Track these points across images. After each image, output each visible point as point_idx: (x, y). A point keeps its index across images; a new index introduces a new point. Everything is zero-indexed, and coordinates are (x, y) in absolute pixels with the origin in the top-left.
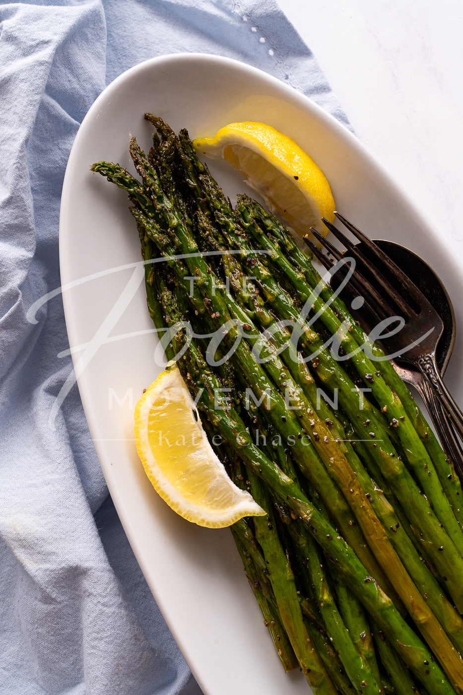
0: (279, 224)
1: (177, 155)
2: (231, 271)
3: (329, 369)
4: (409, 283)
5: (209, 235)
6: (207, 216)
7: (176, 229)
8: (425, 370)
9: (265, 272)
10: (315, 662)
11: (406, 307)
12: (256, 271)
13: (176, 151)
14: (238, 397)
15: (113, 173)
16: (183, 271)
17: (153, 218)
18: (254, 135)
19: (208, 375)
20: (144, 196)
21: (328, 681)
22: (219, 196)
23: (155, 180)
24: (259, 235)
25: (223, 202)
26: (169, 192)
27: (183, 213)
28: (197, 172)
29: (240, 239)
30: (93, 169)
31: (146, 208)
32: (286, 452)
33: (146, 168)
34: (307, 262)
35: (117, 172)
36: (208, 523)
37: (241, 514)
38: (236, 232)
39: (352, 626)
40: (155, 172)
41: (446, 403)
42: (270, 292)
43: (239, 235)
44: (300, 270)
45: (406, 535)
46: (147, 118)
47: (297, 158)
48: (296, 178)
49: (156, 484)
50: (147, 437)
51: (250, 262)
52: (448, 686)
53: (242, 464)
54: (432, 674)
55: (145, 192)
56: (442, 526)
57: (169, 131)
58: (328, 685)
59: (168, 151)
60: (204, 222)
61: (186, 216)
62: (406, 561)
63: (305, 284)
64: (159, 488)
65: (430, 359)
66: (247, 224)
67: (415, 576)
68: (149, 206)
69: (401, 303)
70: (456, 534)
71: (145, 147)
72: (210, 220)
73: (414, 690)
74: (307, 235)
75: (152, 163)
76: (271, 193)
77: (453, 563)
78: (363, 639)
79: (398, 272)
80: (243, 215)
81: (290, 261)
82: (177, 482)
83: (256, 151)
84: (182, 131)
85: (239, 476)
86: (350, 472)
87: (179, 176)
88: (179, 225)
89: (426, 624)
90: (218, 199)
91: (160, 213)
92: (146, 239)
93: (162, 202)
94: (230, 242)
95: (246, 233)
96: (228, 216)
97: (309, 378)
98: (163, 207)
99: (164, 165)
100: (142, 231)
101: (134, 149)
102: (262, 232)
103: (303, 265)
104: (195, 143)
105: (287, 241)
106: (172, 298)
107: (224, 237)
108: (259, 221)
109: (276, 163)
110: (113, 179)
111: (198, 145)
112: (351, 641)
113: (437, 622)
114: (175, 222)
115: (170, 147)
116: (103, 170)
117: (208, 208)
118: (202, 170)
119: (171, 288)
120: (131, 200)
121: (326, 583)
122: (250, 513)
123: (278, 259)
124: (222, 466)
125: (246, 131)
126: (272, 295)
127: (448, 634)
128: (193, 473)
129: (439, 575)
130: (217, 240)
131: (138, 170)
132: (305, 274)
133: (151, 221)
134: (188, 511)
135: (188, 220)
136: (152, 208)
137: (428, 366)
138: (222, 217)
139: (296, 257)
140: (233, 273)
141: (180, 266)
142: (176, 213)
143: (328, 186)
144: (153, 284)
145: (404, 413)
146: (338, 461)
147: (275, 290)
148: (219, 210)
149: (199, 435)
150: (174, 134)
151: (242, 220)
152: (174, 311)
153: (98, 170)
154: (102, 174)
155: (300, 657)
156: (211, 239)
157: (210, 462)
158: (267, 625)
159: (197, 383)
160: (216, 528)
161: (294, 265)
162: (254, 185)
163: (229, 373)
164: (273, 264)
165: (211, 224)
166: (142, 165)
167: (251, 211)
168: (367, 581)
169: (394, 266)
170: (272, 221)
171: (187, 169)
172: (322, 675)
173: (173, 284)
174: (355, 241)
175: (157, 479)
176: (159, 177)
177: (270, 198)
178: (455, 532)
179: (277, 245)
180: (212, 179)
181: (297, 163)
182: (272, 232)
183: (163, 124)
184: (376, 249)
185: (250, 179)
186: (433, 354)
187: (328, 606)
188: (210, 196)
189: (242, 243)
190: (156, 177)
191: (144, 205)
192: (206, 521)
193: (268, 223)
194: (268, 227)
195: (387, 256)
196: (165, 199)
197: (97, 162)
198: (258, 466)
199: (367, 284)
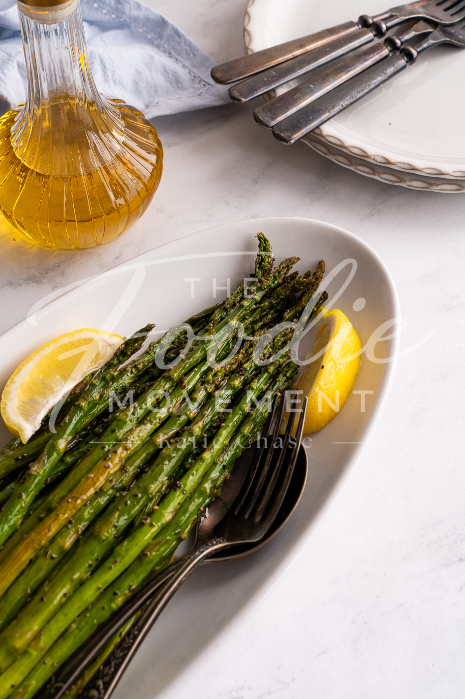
7: (242, 306)
9: (237, 383)
12: (235, 378)
19: (132, 372)
28: (298, 316)
30: (258, 236)
33: (279, 272)
36: (4, 408)
37: (19, 427)
40: (280, 281)
45: (48, 570)
46: (320, 263)
48: (323, 367)
49: (25, 362)
51: (241, 372)
63: (241, 413)
64: (23, 366)
71: (296, 269)
79: (286, 482)
84: (326, 293)
88: (245, 307)
97: (160, 441)
99: (289, 286)
101: (290, 260)
102: (271, 372)
108: (279, 369)
116: (262, 243)
122: (22, 433)
123: (253, 389)
128: (44, 384)
132: (251, 414)
145: (160, 526)
146: (92, 480)
153: (260, 239)
154: (259, 245)
159: (119, 356)
160: (2, 415)
166: (280, 268)
169: (289, 476)
170: (285, 380)
176: (277, 285)
179: (265, 387)
182: (275, 381)
184: (296, 451)
190: (276, 282)
192: (6, 406)
193: (282, 378)
196: (261, 292)
197: (265, 236)
198: (65, 423)
199: (266, 468)
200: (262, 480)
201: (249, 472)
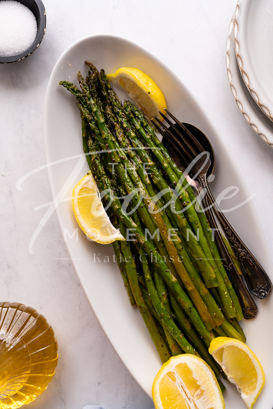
0: (141, 114)
1: (98, 81)
2: (118, 133)
3: (158, 178)
4: (197, 142)
5: (111, 117)
6: (110, 109)
7: (95, 113)
8: (201, 181)
9: (133, 134)
10: (143, 303)
11: (195, 153)
12: (129, 134)
13: (98, 78)
14: (118, 189)
15: (69, 86)
16: (97, 132)
17: (86, 108)
18: (132, 73)
19: (105, 178)
20: (83, 97)
21: (148, 311)
22: (116, 100)
23: (88, 91)
24: (132, 118)
25: (118, 103)
26: (94, 97)
27: (100, 107)
28: (107, 89)
29: (124, 119)
30: (60, 84)
31: (83, 103)
32: (137, 213)
33: (84, 85)
34: (152, 131)
35: (71, 86)
36: (100, 242)
37: (115, 239)
38: (122, 116)
39: (159, 290)
40: (88, 87)
41: (209, 196)
42: (134, 143)
43: (124, 118)
44: (149, 134)
45: (186, 252)
46: (86, 63)
47: (151, 84)
48: (149, 93)
49: (79, 223)
50: (77, 203)
51: (127, 129)
52: (199, 318)
53: (117, 217)
54: (192, 312)
55: (83, 96)
56: (202, 250)
57: (95, 69)
58: (148, 313)
59: (94, 78)
60: (109, 111)
61: (102, 108)
62: (185, 264)
63: (150, 140)
64: (81, 225)
65: (204, 177)
66: (127, 113)
67: (188, 270)
68: (85, 102)
69: (193, 151)
70: (208, 254)
71: (84, 76)
72: (111, 110)
73: (185, 318)
74: (152, 119)
75: (87, 83)
76: (139, 101)
77: (206, 266)
78: (163, 295)
79: (193, 137)
80: (125, 109)
81: (145, 130)
82: (89, 223)
83: (132, 80)
84: (102, 70)
85: (116, 223)
86: (163, 224)
87: (99, 90)
88: (97, 111)
89: (192, 291)
90: (116, 101)
91: (89, 106)
92: (83, 117)
93: (90, 101)
94: (119, 121)
95: (127, 117)
96: (119, 109)
97: (148, 182)
98: (90, 103)
99: (92, 84)
100: (82, 113)
101: (79, 76)
102: (133, 116)
103: (151, 133)
104: (107, 76)
105: (144, 121)
106: (93, 144)
107: (117, 118)
108: (133, 112)
109: (141, 86)
110: (70, 89)
111: (109, 77)
112: (157, 296)
113: (197, 290)
114: (95, 110)
115: (95, 76)
116: (65, 85)
117: (111, 105)
118: (110, 88)
119: (93, 139)
120: (77, 99)
121: (149, 271)
122: (119, 239)
123: (139, 129)
124: (108, 218)
125: (128, 71)
126: (135, 144)
127: (201, 296)
128: (96, 220)
129: (200, 271)
130: (114, 119)
131: (81, 86)
132: (151, 136)
133: (85, 109)
134: (92, 236)
135: (102, 110)
136: (86, 103)
137: (203, 180)
138: (117, 109)
139: (147, 129)
140: (119, 134)
141: (96, 129)
142: (96, 106)
143: (164, 98)
144: (85, 137)
145: (189, 199)
146: (158, 218)
147: (137, 142)
148: (116, 106)
149: (100, 204)
150: (97, 71)
151: (125, 111)
152: (93, 149)
153: (62, 85)
154: (64, 86)
155: (137, 301)
156: (111, 119)
157: (103, 215)
158: (125, 286)
159: (99, 181)
160: (104, 244)
161: (146, 132)
162: (132, 96)
163: (114, 178)
164: (137, 132)
165: (112, 112)
166: (82, 83)
167: (130, 107)
168: (166, 271)
169: (191, 135)
170: (138, 112)
171: (103, 87)
172: (145, 309)
173: (94, 138)
174: (174, 123)
175: (80, 221)
176: (90, 90)
177: (138, 103)
178: (208, 252)
179: (140, 123)
180: (114, 93)
181: (150, 87)
182: (138, 117)
183: (93, 66)
184: (183, 126)
185: (130, 94)
186: (205, 174)
187: (149, 280)
188: (112, 99)
189: (124, 121)
190: (88, 89)
191: (83, 102)
192: (100, 241)
193: (137, 113)
194: (136, 115)
195: (187, 130)
196: (91, 99)
197: (62, 81)
198: (123, 219)
199: (179, 142)
200: (182, 147)
201: (174, 149)
